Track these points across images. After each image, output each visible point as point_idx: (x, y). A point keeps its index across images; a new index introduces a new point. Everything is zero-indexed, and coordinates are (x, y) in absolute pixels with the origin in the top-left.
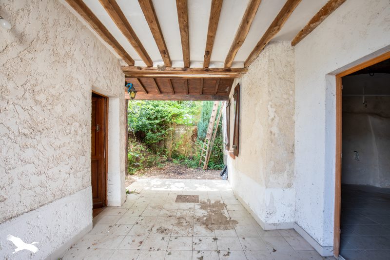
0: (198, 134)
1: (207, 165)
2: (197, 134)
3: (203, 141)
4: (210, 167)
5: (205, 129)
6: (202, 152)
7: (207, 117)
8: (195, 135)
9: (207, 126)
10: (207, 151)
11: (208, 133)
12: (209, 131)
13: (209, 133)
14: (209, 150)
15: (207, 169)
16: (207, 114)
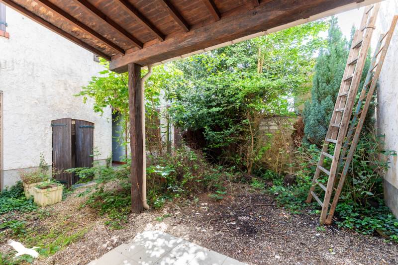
0: (305, 131)
1: (332, 212)
2: (302, 130)
3: (319, 147)
4: (341, 220)
5: (324, 118)
6: (316, 173)
7: (328, 88)
8: (299, 132)
9: (328, 111)
10: (331, 173)
11: (331, 124)
12: (336, 121)
13: (336, 125)
14: (340, 170)
15: (333, 224)
16: (328, 82)
